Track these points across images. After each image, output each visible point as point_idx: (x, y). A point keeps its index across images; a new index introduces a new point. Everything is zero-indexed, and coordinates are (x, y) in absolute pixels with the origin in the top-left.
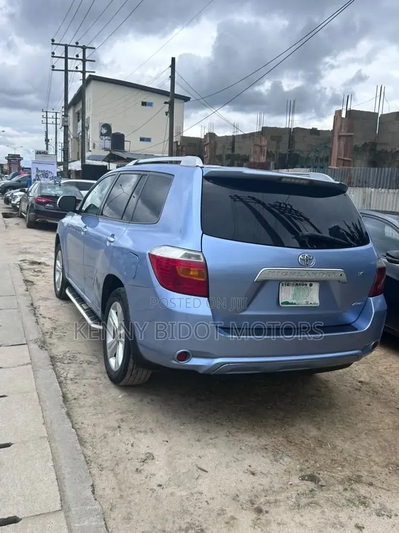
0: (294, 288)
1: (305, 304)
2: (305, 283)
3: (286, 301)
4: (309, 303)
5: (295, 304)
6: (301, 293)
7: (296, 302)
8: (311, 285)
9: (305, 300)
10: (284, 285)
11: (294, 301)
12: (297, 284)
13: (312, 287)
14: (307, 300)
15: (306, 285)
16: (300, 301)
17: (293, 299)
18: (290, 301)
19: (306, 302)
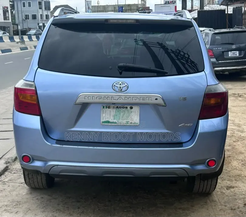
0: (114, 110)
2: (125, 106)
3: (107, 120)
6: (122, 114)
7: (116, 121)
8: (131, 108)
9: (126, 120)
10: (105, 107)
11: (115, 121)
12: (117, 107)
13: (132, 110)
14: (128, 120)
15: (127, 108)
16: (120, 121)
17: (114, 119)
18: (110, 120)
19: (126, 122)
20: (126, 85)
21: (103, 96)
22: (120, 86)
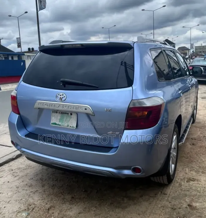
0: (60, 115)
1: (67, 126)
2: (67, 112)
3: (55, 122)
4: (69, 126)
5: (60, 125)
6: (65, 119)
7: (61, 124)
8: (71, 114)
10: (54, 113)
11: (60, 123)
12: (62, 113)
13: (72, 116)
14: (68, 124)
15: (68, 114)
16: (63, 124)
17: (59, 122)
18: (57, 123)
19: (67, 125)
20: (65, 96)
21: (49, 104)
22: (60, 97)
